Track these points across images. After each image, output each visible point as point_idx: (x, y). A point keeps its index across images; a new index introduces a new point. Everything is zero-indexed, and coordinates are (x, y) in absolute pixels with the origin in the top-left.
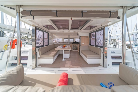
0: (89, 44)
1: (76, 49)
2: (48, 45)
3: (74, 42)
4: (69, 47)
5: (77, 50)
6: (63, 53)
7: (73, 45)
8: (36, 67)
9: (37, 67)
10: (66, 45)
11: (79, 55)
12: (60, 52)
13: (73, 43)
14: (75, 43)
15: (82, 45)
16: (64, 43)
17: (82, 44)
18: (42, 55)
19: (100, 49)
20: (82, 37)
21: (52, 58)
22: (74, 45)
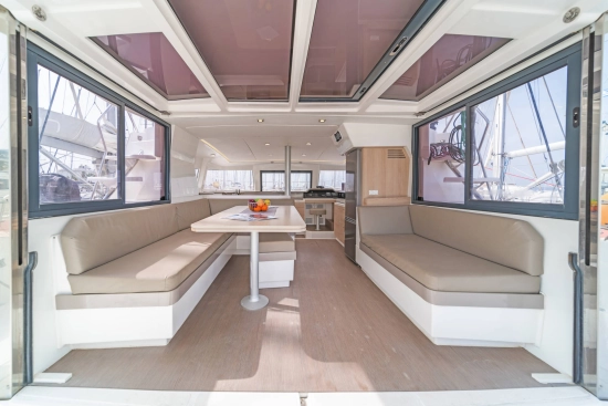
0: (410, 194)
1: (322, 228)
2: (165, 198)
3: (314, 187)
4: (288, 213)
5: (327, 235)
6: (250, 250)
7: (309, 206)
8: (28, 380)
9: (36, 380)
10: (273, 202)
11: (347, 262)
12: (238, 246)
13: (306, 195)
14: (320, 192)
15: (369, 202)
16: (261, 192)
17: (365, 196)
18: (86, 272)
19: (528, 224)
20: (365, 151)
21: (168, 296)
22: (314, 208)
